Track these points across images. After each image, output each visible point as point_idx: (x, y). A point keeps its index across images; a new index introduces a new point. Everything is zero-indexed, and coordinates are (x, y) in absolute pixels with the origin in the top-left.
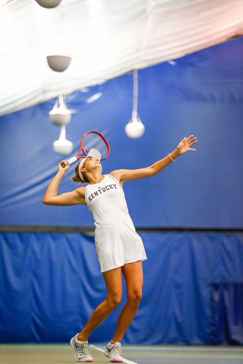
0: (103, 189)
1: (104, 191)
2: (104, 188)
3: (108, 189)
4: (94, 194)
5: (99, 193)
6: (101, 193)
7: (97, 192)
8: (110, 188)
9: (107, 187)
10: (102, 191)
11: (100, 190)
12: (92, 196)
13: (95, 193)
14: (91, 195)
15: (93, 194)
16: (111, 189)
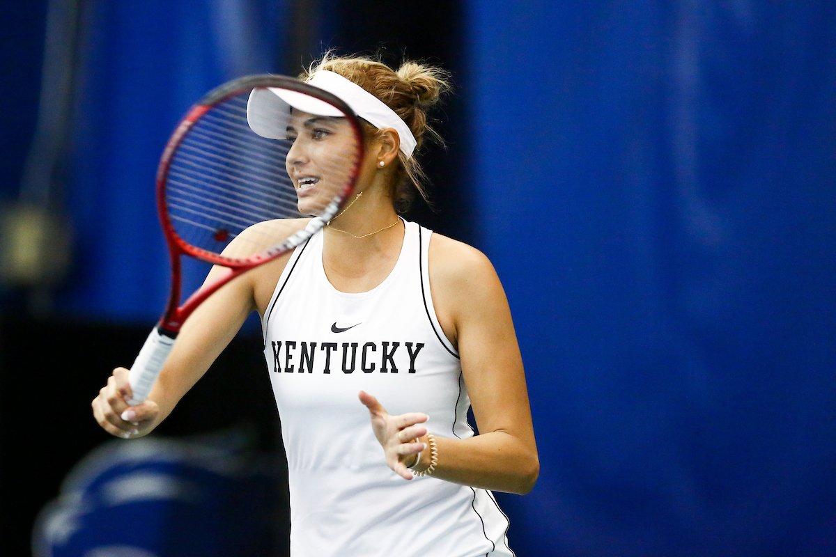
0: (350, 349)
1: (348, 367)
2: (355, 345)
3: (368, 366)
4: (299, 347)
5: (320, 356)
6: (327, 371)
7: (318, 349)
8: (379, 366)
9: (369, 349)
10: (337, 356)
11: (335, 346)
12: (289, 357)
13: (304, 344)
14: (288, 344)
15: (294, 344)
16: (384, 370)
